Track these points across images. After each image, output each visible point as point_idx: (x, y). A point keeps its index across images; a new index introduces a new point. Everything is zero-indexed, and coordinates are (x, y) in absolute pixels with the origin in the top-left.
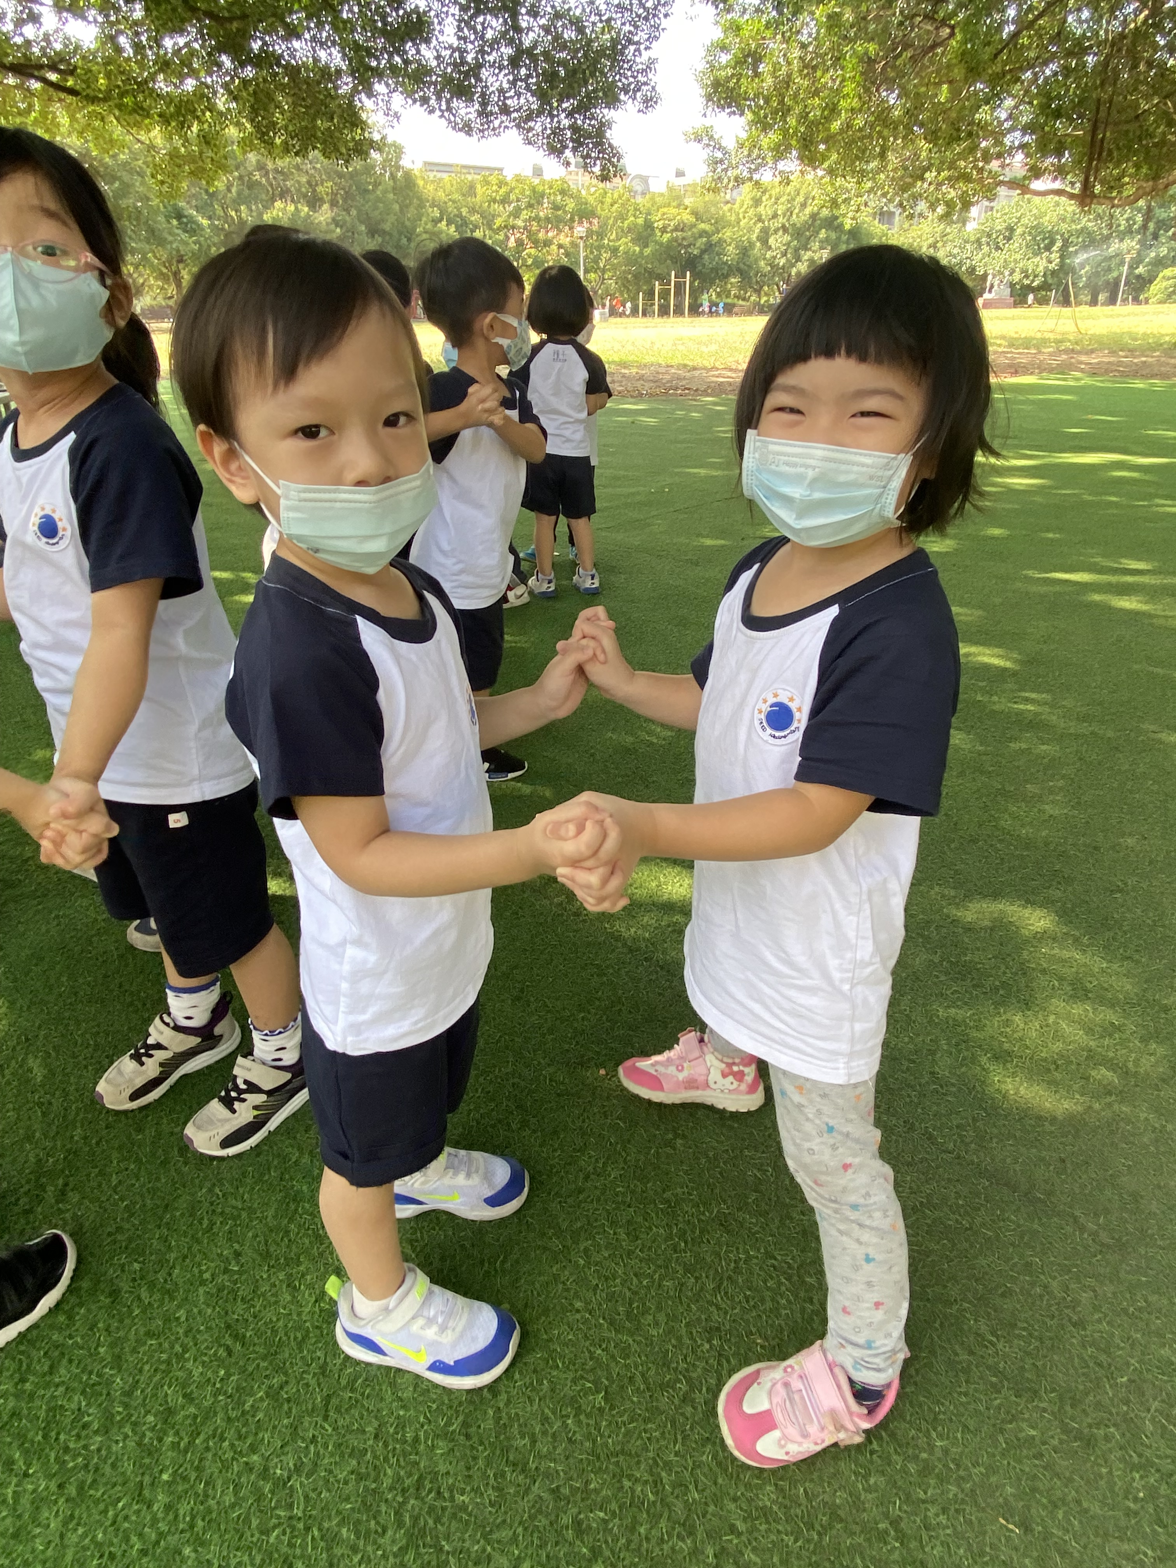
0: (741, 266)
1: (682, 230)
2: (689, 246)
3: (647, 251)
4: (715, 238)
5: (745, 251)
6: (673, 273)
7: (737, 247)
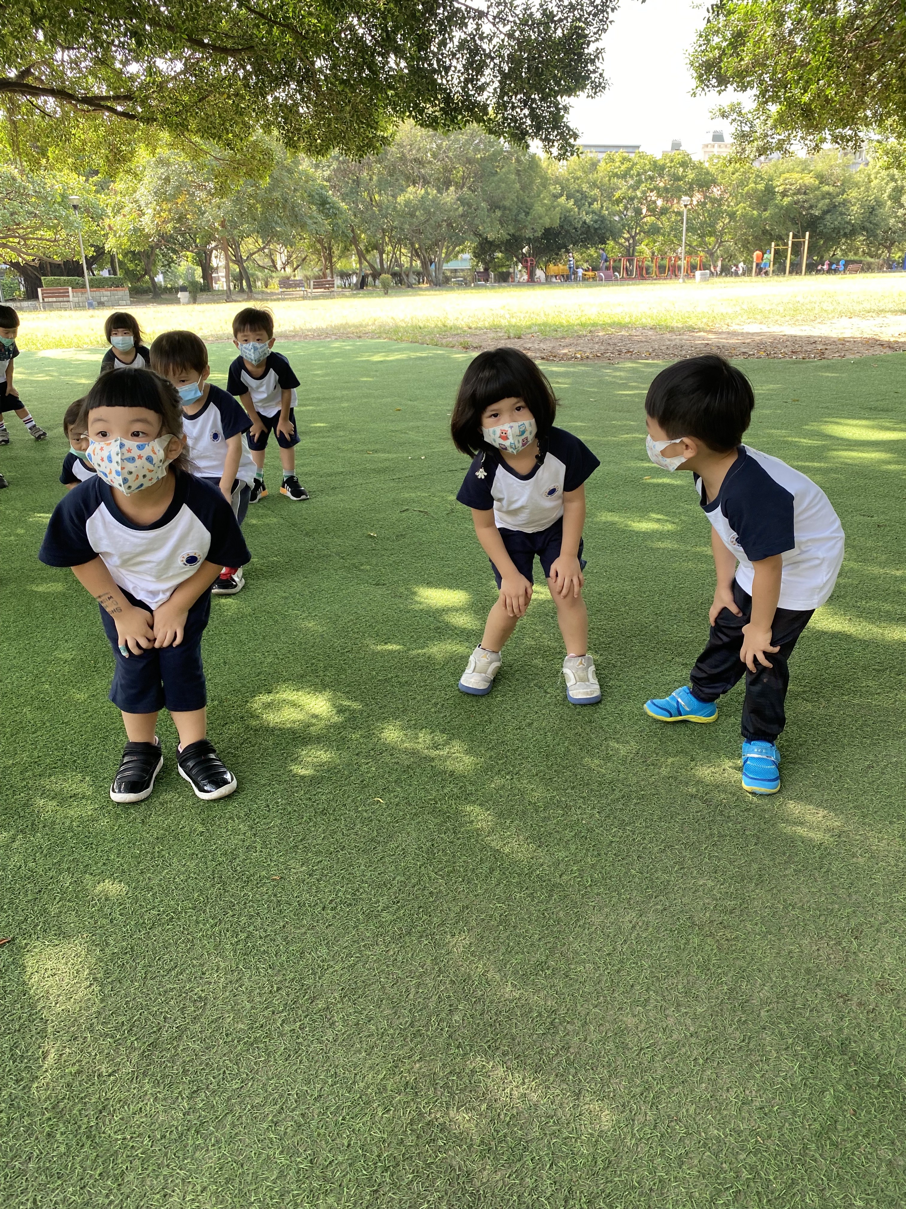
0: (867, 224)
1: (805, 193)
2: (811, 207)
3: (767, 214)
4: (840, 199)
5: (872, 211)
6: (791, 234)
7: (862, 206)
